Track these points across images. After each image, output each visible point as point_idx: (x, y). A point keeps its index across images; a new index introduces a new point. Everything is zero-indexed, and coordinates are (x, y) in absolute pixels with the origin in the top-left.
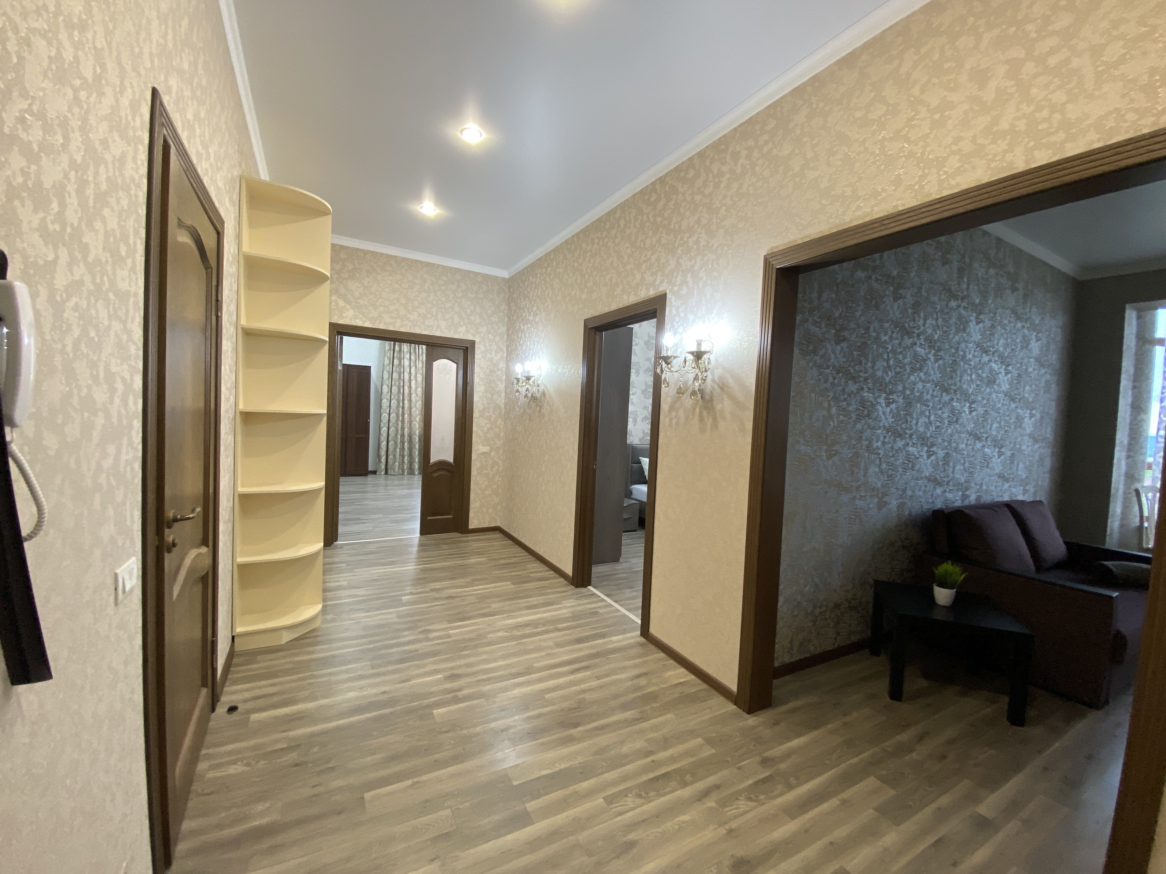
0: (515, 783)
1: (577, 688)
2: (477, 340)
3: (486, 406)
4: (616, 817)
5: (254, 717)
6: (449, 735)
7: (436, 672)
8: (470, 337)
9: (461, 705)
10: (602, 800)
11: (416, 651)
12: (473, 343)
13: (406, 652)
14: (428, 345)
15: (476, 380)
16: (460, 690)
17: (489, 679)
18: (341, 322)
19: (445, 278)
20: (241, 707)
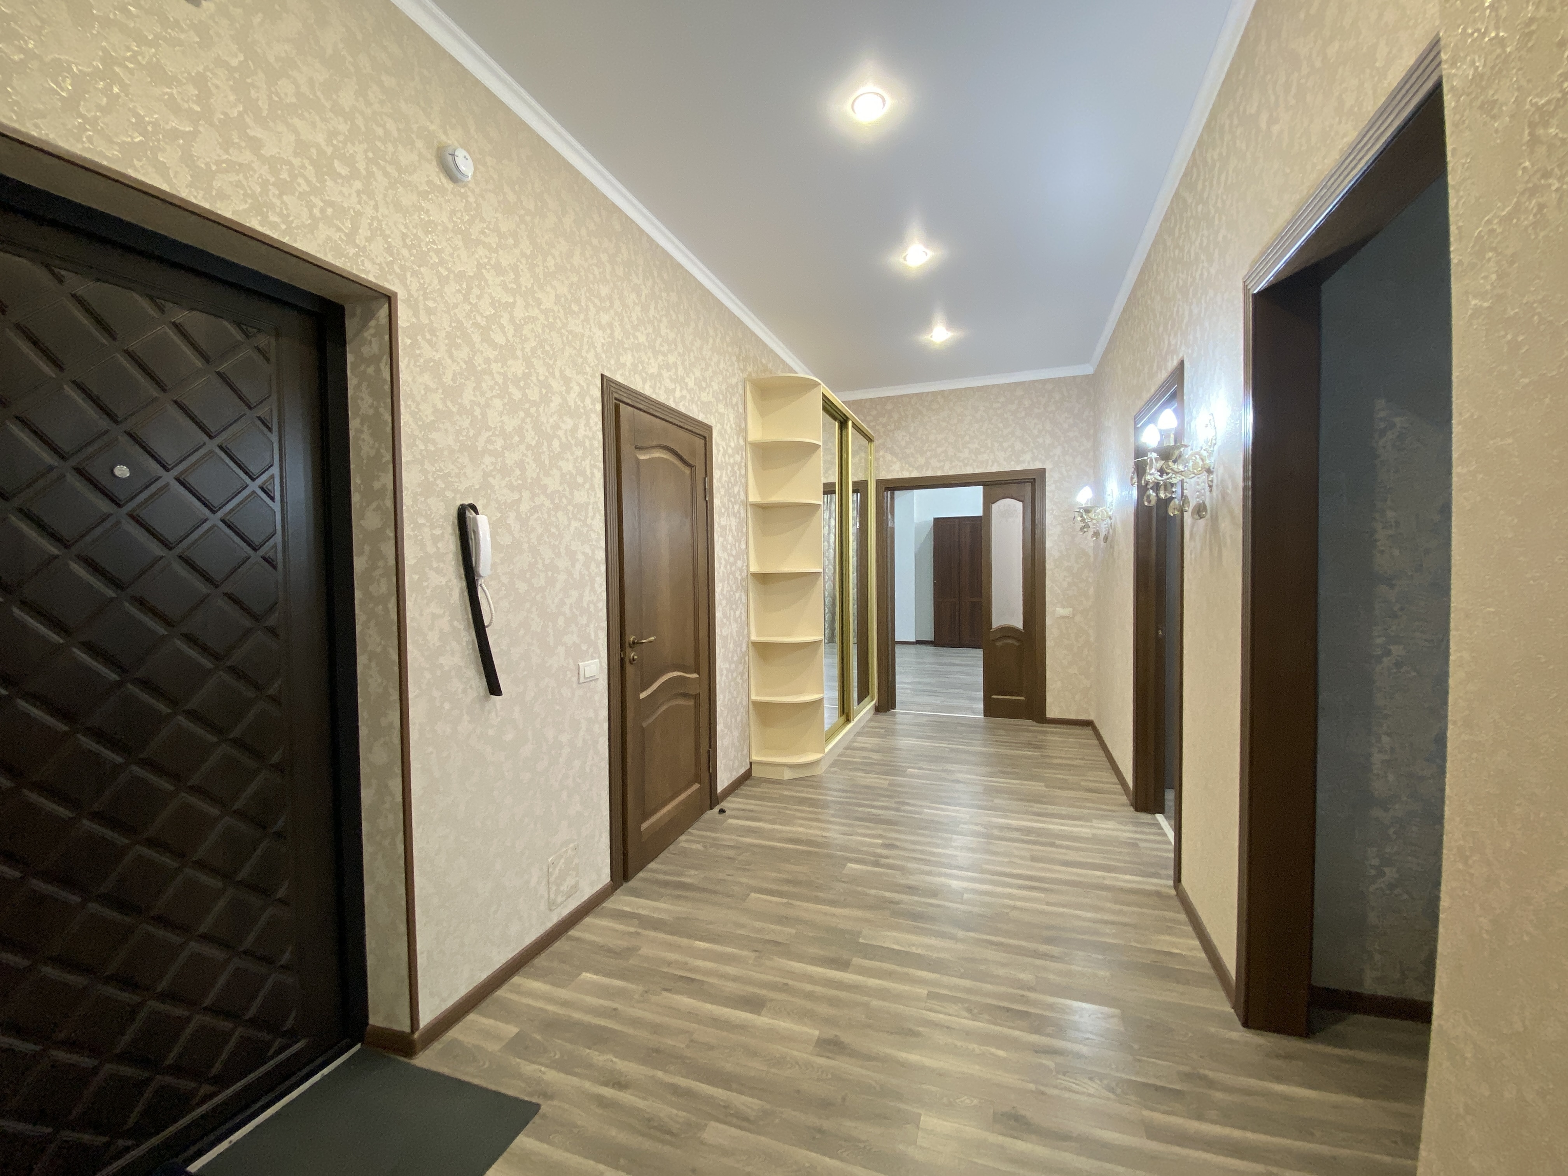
0: (861, 940)
1: (1011, 903)
2: (1048, 466)
3: (1065, 553)
4: (924, 1009)
5: (731, 821)
6: (844, 885)
7: (880, 837)
8: (1038, 465)
9: (876, 869)
10: (926, 992)
11: (879, 815)
12: (1043, 471)
13: (869, 814)
14: (985, 484)
15: (1049, 519)
16: (887, 857)
17: (922, 860)
18: (889, 477)
19: (1002, 399)
20: (728, 812)
